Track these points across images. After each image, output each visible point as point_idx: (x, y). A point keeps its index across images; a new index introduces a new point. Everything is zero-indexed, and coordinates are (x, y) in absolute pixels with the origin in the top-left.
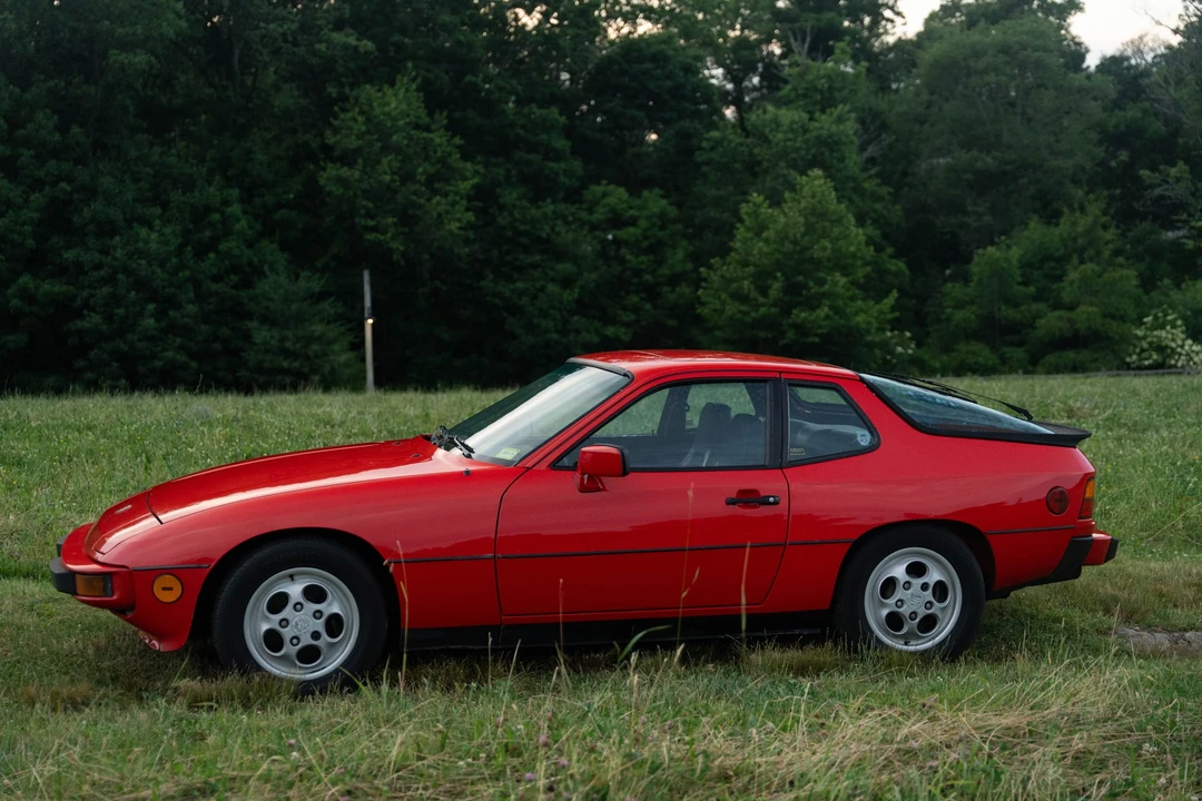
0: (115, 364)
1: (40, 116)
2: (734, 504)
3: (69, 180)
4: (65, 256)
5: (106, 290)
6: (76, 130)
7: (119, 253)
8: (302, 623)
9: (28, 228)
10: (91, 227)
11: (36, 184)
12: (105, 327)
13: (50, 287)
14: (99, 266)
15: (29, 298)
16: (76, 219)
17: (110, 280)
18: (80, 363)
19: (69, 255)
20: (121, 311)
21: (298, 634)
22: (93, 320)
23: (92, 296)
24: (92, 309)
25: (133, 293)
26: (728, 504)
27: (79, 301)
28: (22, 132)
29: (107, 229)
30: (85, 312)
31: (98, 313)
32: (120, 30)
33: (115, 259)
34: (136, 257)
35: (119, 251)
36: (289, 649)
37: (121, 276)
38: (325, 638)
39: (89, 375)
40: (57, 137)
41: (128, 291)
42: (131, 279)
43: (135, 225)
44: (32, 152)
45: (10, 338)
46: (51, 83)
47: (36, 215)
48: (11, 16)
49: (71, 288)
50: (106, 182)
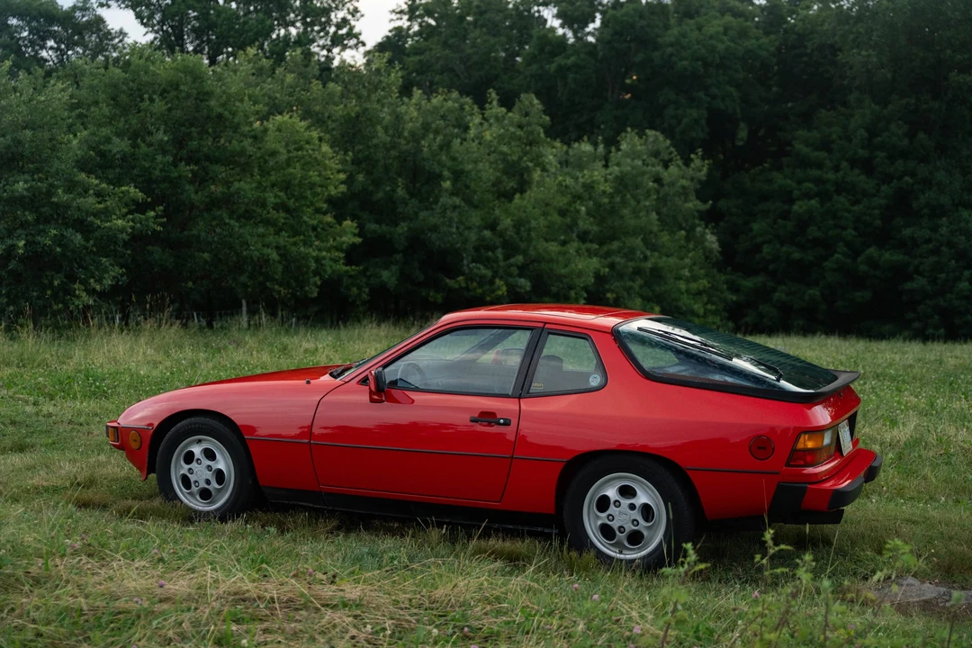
0: (936, 317)
1: (893, 126)
2: (476, 422)
3: (913, 175)
4: (904, 233)
5: (932, 259)
6: (921, 135)
7: (944, 230)
8: (201, 473)
9: (877, 212)
10: (925, 211)
11: (887, 178)
12: (929, 288)
13: (890, 257)
14: (928, 241)
15: (874, 264)
16: (915, 205)
17: (936, 252)
18: (911, 315)
19: (907, 232)
20: (943, 276)
21: (197, 479)
22: (919, 283)
23: (921, 263)
24: (920, 274)
25: (953, 262)
26: (472, 421)
27: (911, 268)
28: (879, 139)
29: (937, 212)
30: (915, 276)
31: (925, 277)
32: (959, 57)
33: (942, 235)
34: (958, 233)
35: (945, 229)
36: (194, 489)
37: (944, 249)
38: (215, 485)
39: (916, 325)
40: (906, 142)
41: (950, 260)
42: (953, 251)
43: (960, 208)
44: (884, 154)
45: (858, 294)
46: (904, 101)
47: (883, 202)
48: (875, 53)
49: (906, 257)
50: (941, 176)
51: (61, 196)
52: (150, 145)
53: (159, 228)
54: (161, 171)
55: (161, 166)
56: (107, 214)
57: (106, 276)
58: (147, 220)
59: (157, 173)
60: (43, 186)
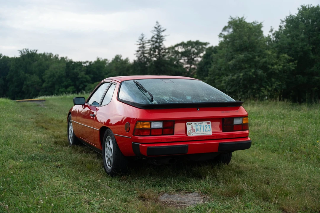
2: (91, 115)
51: (257, 59)
52: (298, 39)
53: (293, 68)
54: (300, 48)
55: (300, 46)
56: (276, 64)
57: (273, 85)
58: (289, 66)
59: (299, 49)
60: (251, 56)
